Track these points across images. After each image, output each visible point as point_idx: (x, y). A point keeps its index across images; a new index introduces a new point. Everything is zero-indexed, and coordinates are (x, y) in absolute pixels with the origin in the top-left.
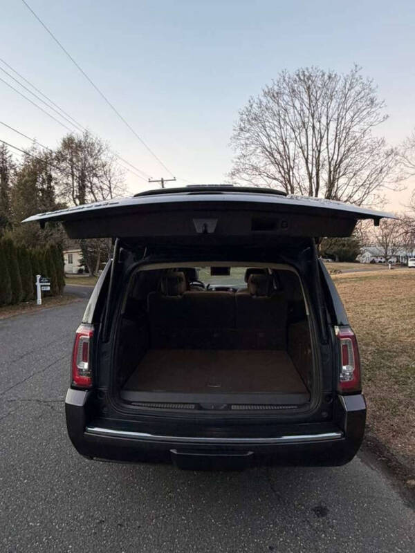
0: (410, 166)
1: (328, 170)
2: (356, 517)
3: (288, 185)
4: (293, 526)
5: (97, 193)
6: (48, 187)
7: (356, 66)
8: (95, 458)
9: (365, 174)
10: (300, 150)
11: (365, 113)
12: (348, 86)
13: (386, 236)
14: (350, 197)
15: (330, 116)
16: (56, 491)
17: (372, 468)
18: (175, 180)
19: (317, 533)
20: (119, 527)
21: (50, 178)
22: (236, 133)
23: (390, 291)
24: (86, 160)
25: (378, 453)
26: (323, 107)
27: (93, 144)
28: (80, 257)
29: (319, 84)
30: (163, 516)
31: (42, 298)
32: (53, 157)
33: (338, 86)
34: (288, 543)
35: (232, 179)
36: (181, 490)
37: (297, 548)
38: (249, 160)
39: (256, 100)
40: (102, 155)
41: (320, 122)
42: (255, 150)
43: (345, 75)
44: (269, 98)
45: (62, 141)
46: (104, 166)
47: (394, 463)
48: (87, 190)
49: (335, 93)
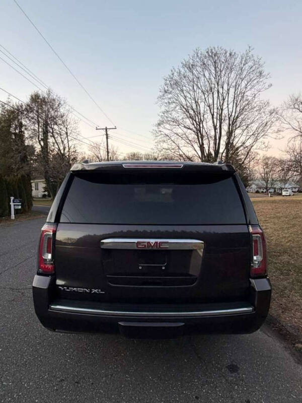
0: (286, 122)
1: (228, 124)
2: (260, 372)
3: (199, 134)
4: (212, 380)
5: (57, 137)
6: (19, 132)
7: (250, 47)
8: (57, 330)
9: (254, 126)
10: (208, 108)
11: (255, 81)
12: (243, 62)
13: (267, 173)
14: (244, 143)
15: (230, 84)
16: (25, 357)
17: (268, 336)
18: (116, 128)
19: (231, 385)
20: (76, 384)
21: (21, 125)
22: (161, 94)
23: (271, 211)
24: (49, 111)
25: (272, 325)
26: (225, 77)
27: (54, 100)
28: (44, 185)
29: (223, 59)
30: (112, 375)
31: (15, 215)
32: (23, 109)
33: (236, 62)
34: (210, 393)
35: (158, 128)
36: (124, 354)
37: (217, 398)
38: (170, 114)
39: (177, 70)
40: (61, 108)
41: (223, 88)
42: (176, 108)
43: (242, 54)
44: (186, 69)
45: (30, 97)
46: (62, 117)
47: (285, 332)
48: (50, 134)
49: (234, 67)
